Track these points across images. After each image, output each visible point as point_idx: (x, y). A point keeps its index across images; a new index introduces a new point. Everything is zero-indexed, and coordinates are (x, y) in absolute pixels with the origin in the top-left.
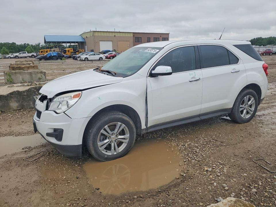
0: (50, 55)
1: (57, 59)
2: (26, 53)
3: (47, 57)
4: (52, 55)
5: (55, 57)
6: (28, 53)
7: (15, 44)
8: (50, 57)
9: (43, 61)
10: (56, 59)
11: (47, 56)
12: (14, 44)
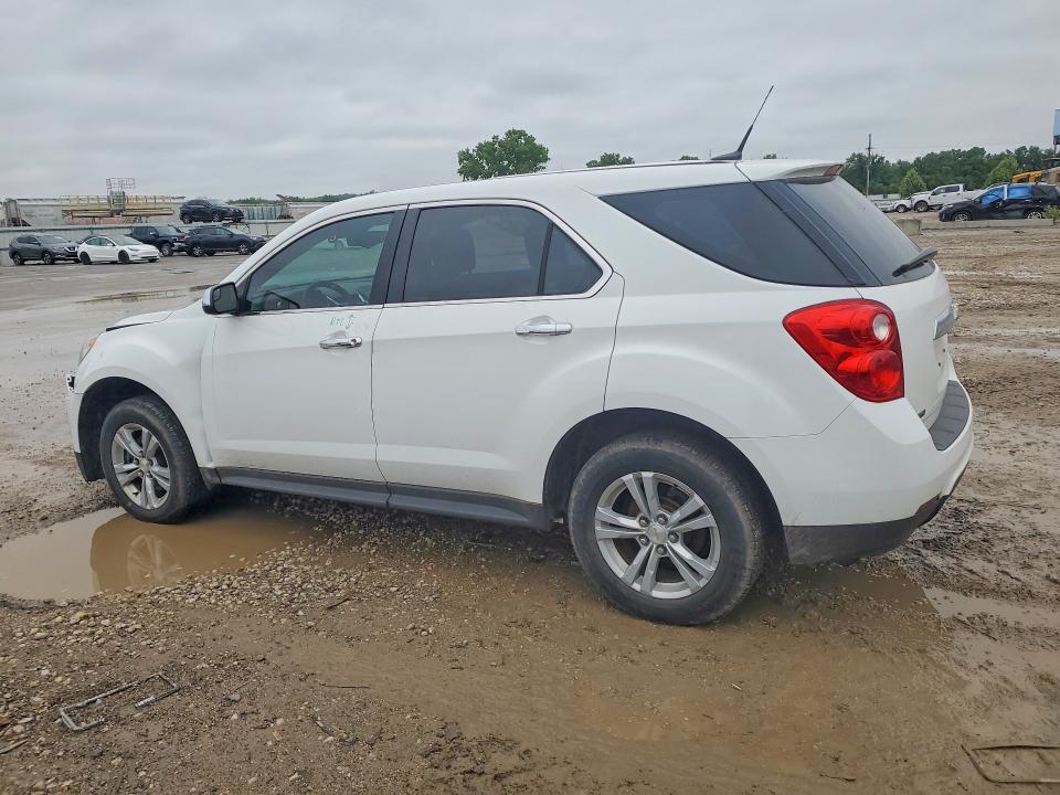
0: (992, 198)
1: (1026, 213)
2: (957, 189)
3: (979, 207)
4: (1006, 198)
5: (1020, 206)
6: (966, 189)
7: (982, 151)
8: (993, 204)
9: (960, 222)
10: (1019, 213)
11: (981, 202)
12: (978, 151)
